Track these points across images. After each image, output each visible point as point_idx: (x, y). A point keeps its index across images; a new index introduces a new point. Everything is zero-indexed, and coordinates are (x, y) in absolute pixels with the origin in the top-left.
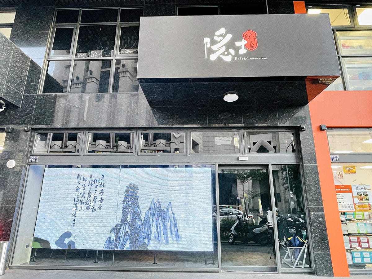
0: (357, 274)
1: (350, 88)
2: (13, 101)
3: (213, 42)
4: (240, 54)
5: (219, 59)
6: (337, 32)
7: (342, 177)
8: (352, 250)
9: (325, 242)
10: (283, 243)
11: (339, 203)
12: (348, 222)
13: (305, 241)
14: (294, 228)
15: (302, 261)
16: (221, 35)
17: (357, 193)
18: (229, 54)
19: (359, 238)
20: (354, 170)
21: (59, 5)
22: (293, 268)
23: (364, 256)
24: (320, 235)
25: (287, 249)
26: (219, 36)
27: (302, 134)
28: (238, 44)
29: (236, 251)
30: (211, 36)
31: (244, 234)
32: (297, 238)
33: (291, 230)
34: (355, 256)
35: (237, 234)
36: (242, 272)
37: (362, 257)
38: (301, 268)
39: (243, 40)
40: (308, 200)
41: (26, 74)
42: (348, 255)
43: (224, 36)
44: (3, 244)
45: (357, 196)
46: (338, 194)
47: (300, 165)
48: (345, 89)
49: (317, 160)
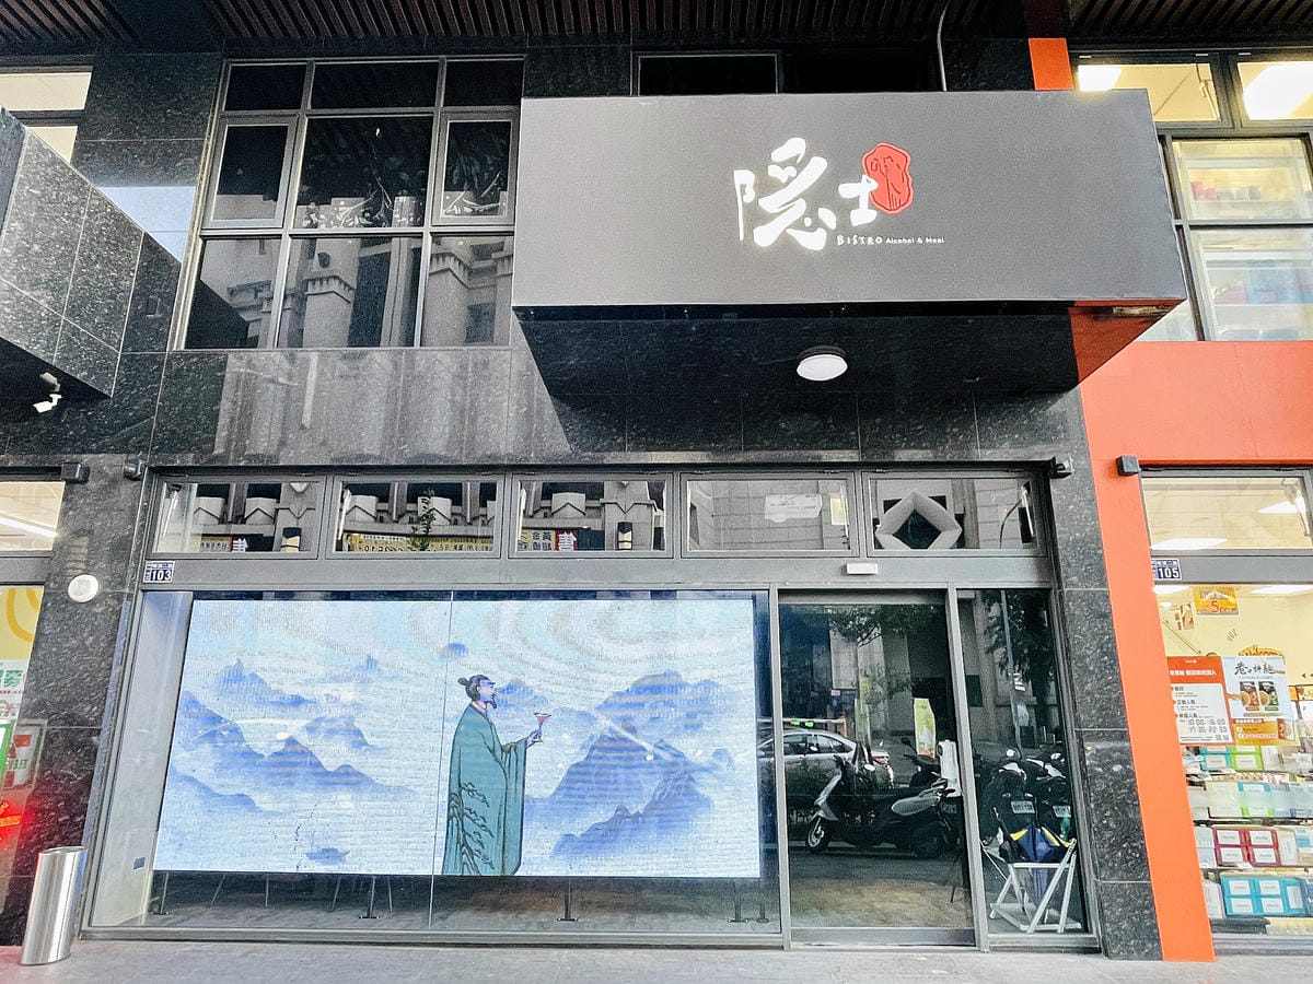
0: (1240, 953)
1: (1219, 331)
2: (90, 376)
3: (766, 186)
4: (854, 225)
5: (785, 242)
6: (1174, 143)
7: (1192, 621)
8: (1222, 873)
9: (1133, 848)
10: (995, 852)
11: (1181, 716)
12: (1210, 778)
13: (1067, 845)
14: (1029, 799)
15: (1059, 909)
16: (792, 162)
17: (1241, 683)
18: (817, 224)
19: (1244, 834)
20: (1231, 599)
21: (237, 47)
22: (1029, 934)
23: (1263, 893)
24: (1116, 822)
25: (1007, 868)
26: (783, 165)
27: (1056, 487)
28: (847, 190)
29: (837, 876)
30: (760, 164)
31: (858, 818)
32: (1042, 833)
33: (1019, 803)
34: (1232, 893)
35: (836, 819)
36: (860, 946)
37: (1256, 896)
38: (1055, 931)
39: (865, 177)
40: (1079, 707)
41: (128, 283)
42: (1211, 888)
43: (799, 164)
44: (63, 858)
45: (1238, 692)
46: (1177, 689)
47: (1050, 589)
48: (1201, 336)
49: (1109, 575)
